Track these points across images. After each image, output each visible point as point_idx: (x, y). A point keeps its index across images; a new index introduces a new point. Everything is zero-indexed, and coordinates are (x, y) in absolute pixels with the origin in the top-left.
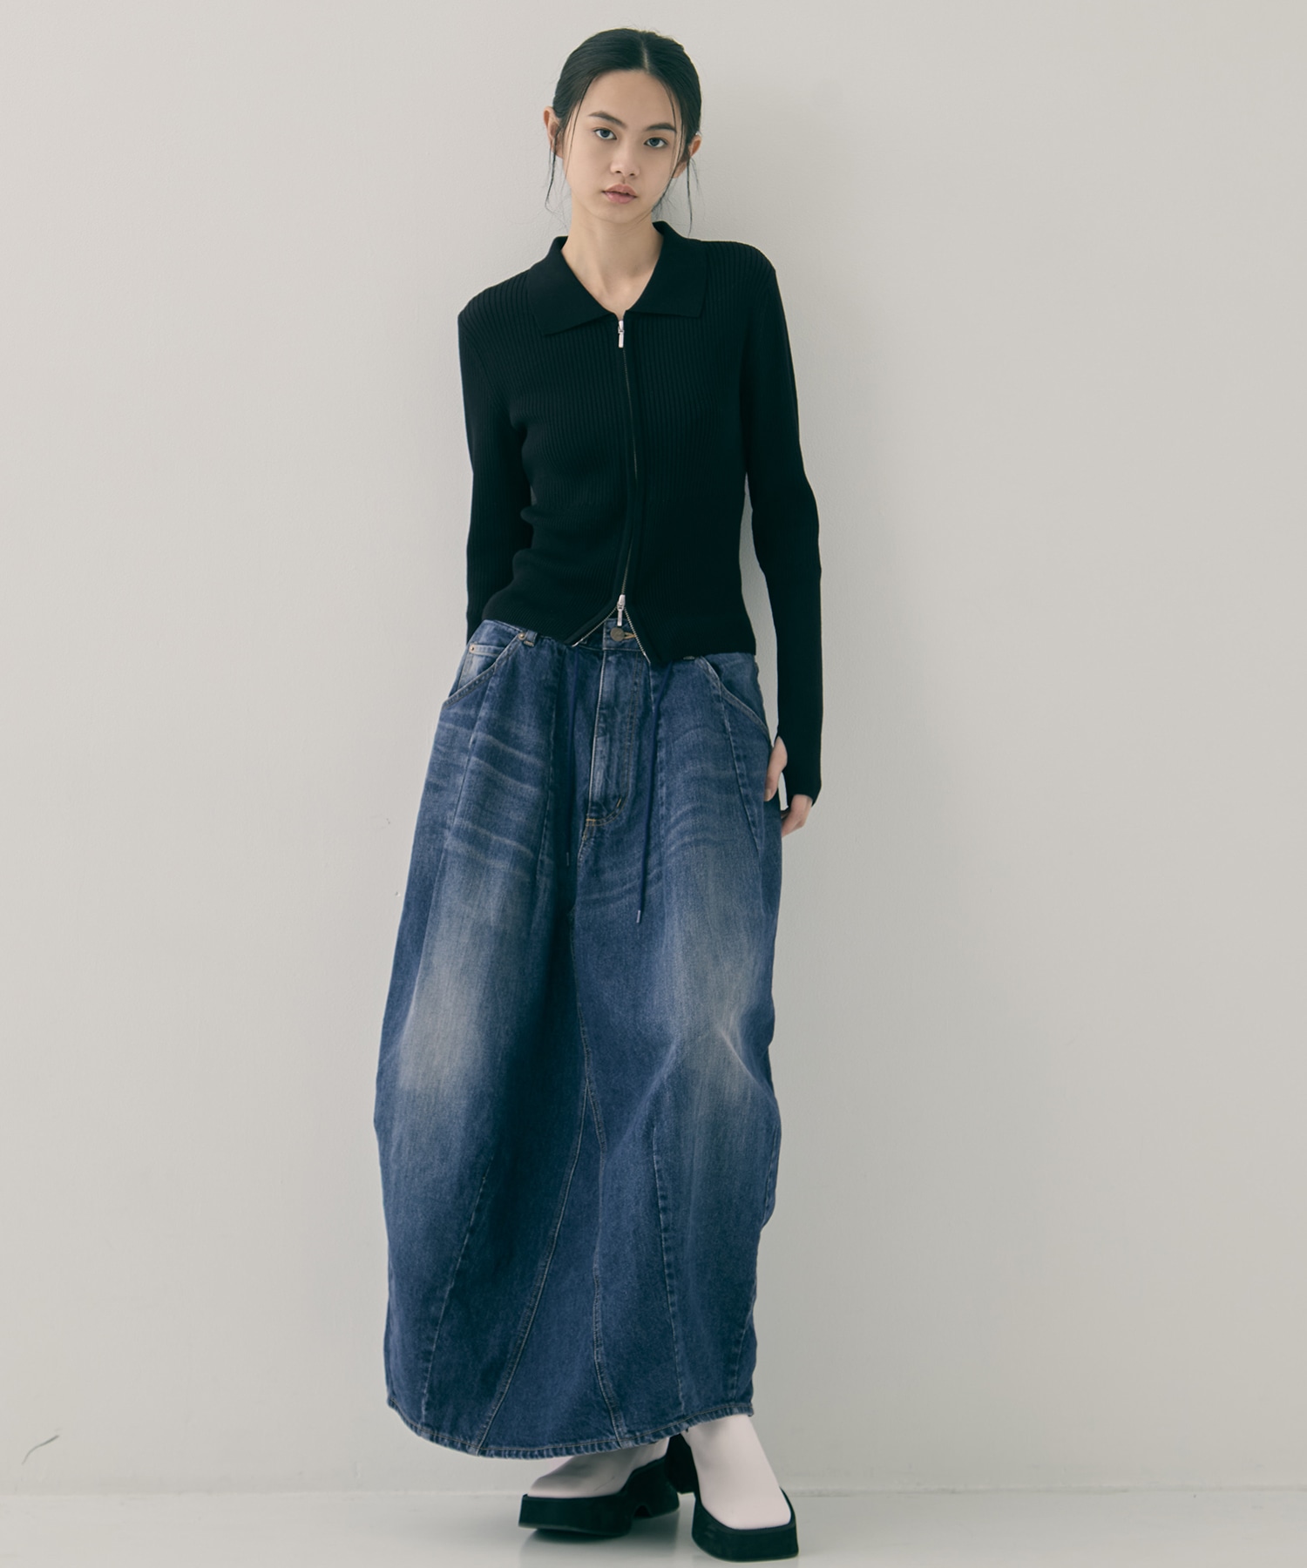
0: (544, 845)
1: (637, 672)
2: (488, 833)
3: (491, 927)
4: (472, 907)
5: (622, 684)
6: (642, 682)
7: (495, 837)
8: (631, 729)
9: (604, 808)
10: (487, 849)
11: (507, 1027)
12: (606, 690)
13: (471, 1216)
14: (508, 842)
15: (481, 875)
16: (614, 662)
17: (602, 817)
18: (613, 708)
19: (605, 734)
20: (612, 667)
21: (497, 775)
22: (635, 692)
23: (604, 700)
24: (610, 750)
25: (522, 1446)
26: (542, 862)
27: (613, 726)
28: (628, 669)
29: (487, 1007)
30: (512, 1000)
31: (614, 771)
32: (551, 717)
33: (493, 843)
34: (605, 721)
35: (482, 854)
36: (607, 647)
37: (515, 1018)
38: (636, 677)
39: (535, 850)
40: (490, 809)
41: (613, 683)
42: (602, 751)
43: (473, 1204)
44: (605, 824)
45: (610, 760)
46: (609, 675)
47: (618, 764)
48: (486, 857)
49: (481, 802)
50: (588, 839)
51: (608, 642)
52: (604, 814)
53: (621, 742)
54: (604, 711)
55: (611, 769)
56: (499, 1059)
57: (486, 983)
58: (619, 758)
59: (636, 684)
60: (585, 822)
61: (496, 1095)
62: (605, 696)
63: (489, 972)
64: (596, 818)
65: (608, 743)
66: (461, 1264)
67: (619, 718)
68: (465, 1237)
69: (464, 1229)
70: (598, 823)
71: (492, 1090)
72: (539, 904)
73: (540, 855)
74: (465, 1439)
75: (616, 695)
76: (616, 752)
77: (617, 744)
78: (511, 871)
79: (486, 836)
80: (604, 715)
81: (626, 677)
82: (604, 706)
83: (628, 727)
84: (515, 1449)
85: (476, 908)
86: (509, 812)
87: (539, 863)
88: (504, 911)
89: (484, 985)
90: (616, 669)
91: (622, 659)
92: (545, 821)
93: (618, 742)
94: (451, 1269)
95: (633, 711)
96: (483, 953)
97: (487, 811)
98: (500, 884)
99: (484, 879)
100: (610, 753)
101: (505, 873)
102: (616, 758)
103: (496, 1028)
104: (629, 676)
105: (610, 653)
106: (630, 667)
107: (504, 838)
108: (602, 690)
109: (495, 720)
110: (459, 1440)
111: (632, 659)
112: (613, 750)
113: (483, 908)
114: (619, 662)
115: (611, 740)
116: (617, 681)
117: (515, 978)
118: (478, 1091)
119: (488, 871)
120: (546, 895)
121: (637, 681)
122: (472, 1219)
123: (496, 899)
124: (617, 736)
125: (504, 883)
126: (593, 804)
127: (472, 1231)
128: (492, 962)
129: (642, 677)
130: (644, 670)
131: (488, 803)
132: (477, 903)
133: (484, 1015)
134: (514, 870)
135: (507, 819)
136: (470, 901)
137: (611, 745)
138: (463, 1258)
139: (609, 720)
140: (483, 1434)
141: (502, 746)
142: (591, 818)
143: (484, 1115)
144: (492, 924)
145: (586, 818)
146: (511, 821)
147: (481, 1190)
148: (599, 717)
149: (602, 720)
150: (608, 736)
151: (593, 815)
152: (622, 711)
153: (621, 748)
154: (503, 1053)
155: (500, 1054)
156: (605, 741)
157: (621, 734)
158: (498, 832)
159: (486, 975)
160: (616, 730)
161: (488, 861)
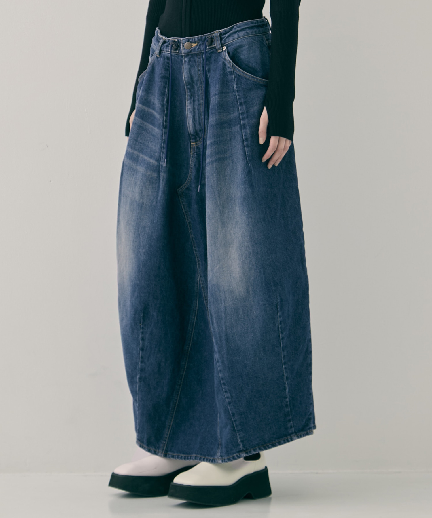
0: (162, 157)
1: (199, 64)
2: (138, 153)
3: (136, 201)
4: (130, 191)
5: (193, 72)
6: (202, 69)
7: (141, 155)
8: (202, 93)
9: (197, 136)
10: (137, 162)
11: (144, 251)
12: (186, 76)
13: (140, 342)
14: (146, 158)
15: (133, 175)
16: (187, 61)
17: (198, 141)
18: (192, 84)
19: (191, 98)
20: (187, 64)
21: (144, 124)
22: (200, 74)
23: (187, 81)
24: (194, 107)
25: (184, 454)
26: (162, 166)
27: (194, 93)
28: (194, 64)
29: (136, 241)
30: (146, 237)
31: (197, 117)
32: (165, 91)
33: (140, 158)
34: (190, 91)
35: (135, 164)
36: (184, 54)
37: (147, 246)
38: (199, 66)
39: (158, 160)
40: (140, 141)
41: (188, 72)
42: (190, 109)
43: (139, 337)
44: (199, 144)
45: (194, 112)
46: (186, 69)
47: (198, 114)
48: (137, 165)
49: (135, 138)
50: (193, 154)
51: (184, 51)
52: (198, 139)
53: (198, 101)
54: (188, 87)
55: (195, 117)
56: (141, 267)
57: (135, 229)
58: (198, 110)
59: (199, 70)
60: (191, 145)
61: (140, 285)
62: (186, 79)
63: (137, 224)
64: (195, 142)
65: (192, 104)
66: (141, 366)
67: (196, 89)
68: (140, 353)
69: (138, 349)
70: (196, 144)
71: (138, 282)
72: (161, 187)
73: (161, 162)
74: (155, 448)
75: (191, 77)
76: (196, 107)
77: (196, 103)
78: (145, 173)
79: (137, 155)
80: (189, 88)
81: (194, 67)
82: (187, 84)
83: (201, 92)
84: (180, 455)
85: (131, 192)
86: (148, 143)
87: (161, 166)
88: (142, 193)
89: (134, 231)
90: (189, 64)
91: (191, 59)
92: (162, 145)
93: (197, 101)
94: (137, 368)
95: (201, 84)
96: (134, 214)
97: (138, 142)
98: (140, 179)
99: (134, 177)
100: (194, 109)
101: (142, 174)
102: (197, 111)
103: (139, 252)
104: (196, 67)
105: (186, 56)
106: (195, 62)
107: (145, 156)
108: (184, 77)
109: (143, 96)
110: (153, 449)
111: (196, 58)
112: (195, 107)
113: (134, 192)
114: (190, 61)
115: (194, 101)
116: (190, 71)
117: (149, 226)
118: (134, 282)
119: (137, 172)
120: (164, 182)
121: (199, 68)
122: (141, 344)
123: (138, 187)
124: (196, 98)
125: (142, 179)
126: (192, 135)
127: (142, 349)
128: (137, 219)
129: (201, 66)
130: (201, 62)
131: (139, 138)
132: (131, 189)
133: (135, 245)
134: (146, 172)
135: (148, 146)
136: (129, 189)
137: (194, 104)
138: (142, 362)
139: (192, 90)
140: (164, 446)
141: (146, 109)
142: (193, 142)
143: (136, 295)
144: (137, 200)
145: (190, 143)
146: (149, 147)
147: (141, 330)
148: (187, 90)
149: (188, 91)
150: (192, 99)
151: (193, 141)
152: (197, 85)
153: (199, 105)
154: (142, 264)
155: (141, 264)
156: (191, 103)
157: (198, 96)
158: (142, 153)
159: (135, 225)
160: (196, 95)
161: (137, 167)
